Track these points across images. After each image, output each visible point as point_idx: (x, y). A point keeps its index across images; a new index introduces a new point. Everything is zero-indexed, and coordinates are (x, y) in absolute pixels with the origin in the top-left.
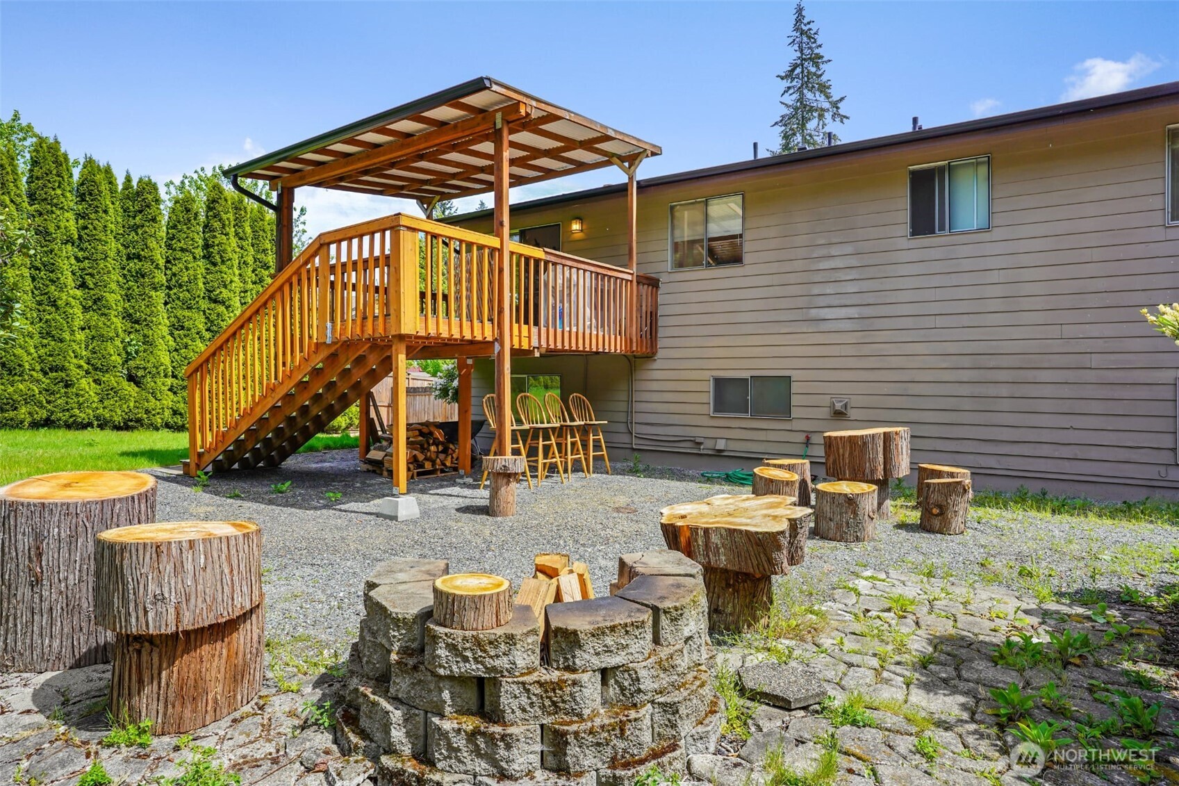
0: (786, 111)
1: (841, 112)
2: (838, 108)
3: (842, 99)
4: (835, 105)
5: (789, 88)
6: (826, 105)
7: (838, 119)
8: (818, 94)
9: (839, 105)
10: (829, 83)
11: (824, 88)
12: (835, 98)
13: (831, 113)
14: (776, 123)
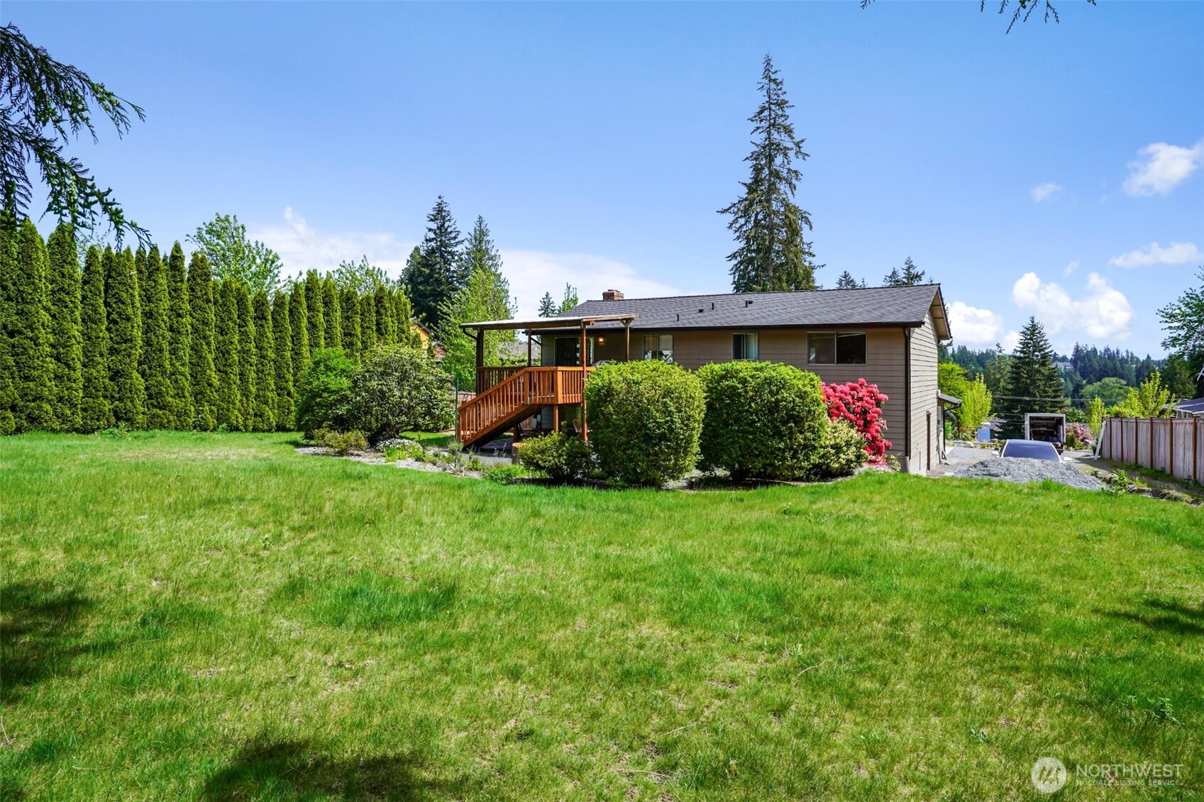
0: (755, 149)
1: (802, 150)
2: (800, 147)
3: (803, 141)
4: (797, 144)
5: (758, 128)
6: (790, 145)
7: (800, 157)
8: (783, 134)
9: (801, 145)
10: (792, 127)
11: (789, 131)
12: (797, 140)
13: (794, 151)
14: (747, 158)
